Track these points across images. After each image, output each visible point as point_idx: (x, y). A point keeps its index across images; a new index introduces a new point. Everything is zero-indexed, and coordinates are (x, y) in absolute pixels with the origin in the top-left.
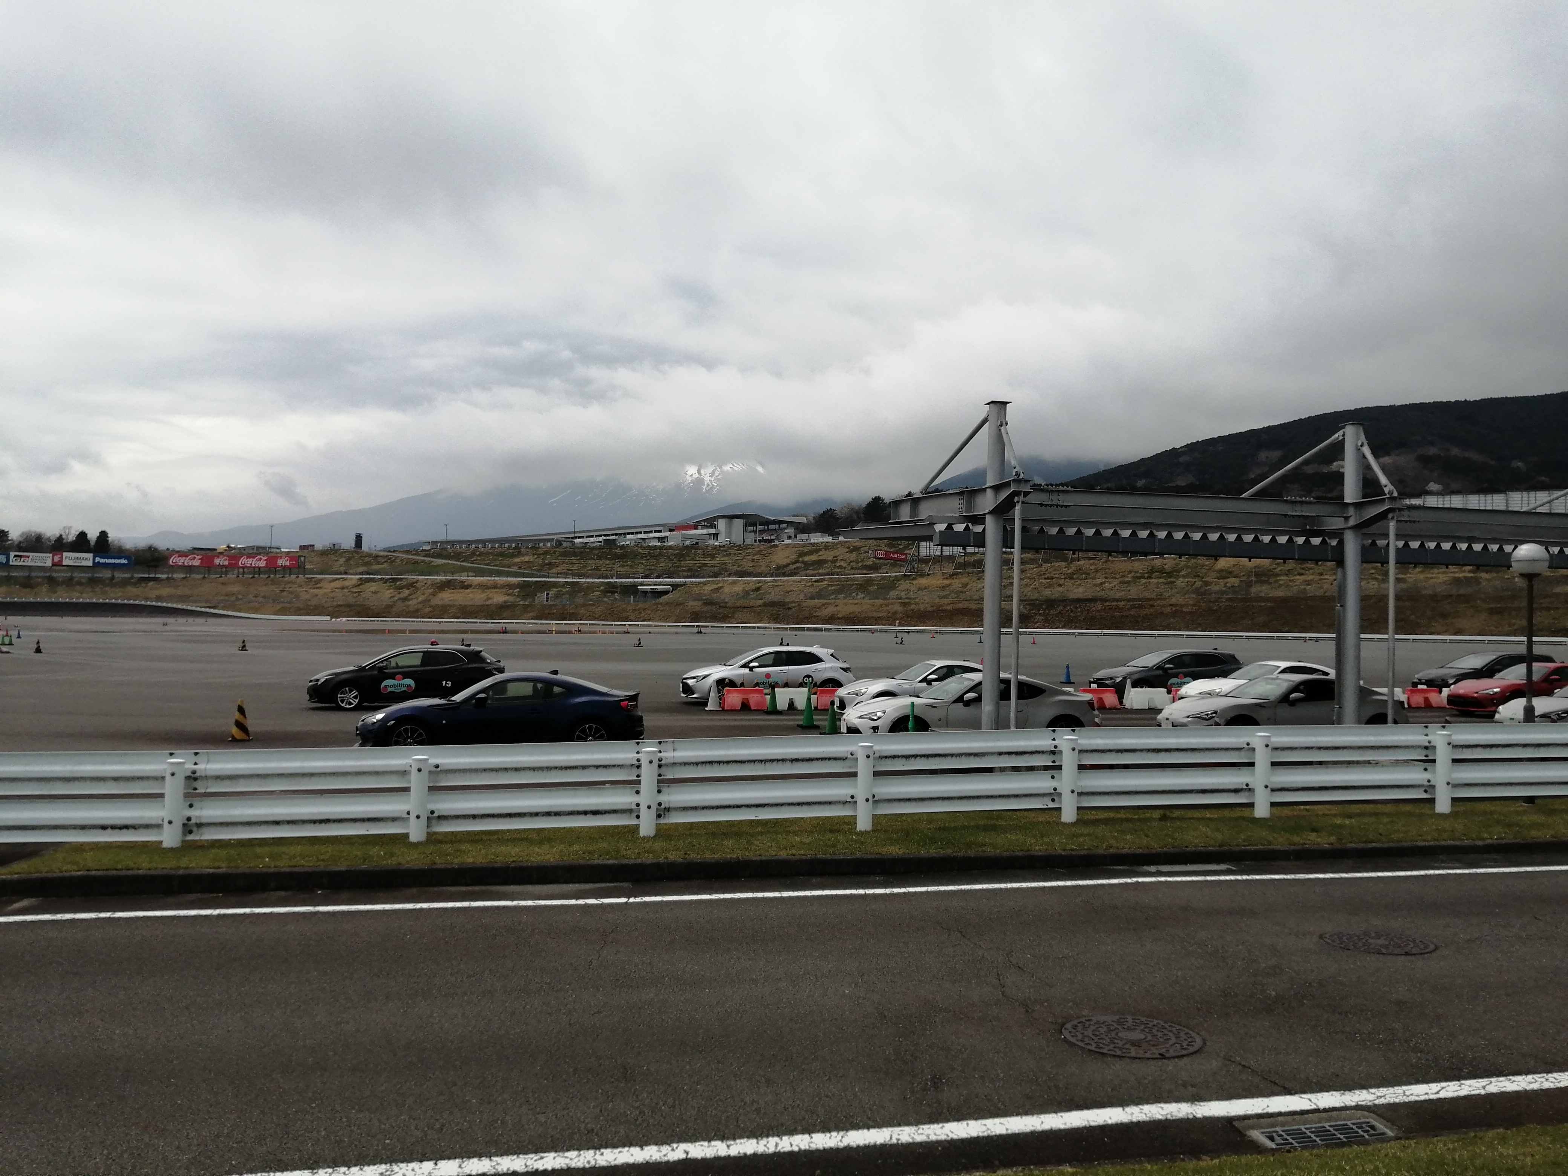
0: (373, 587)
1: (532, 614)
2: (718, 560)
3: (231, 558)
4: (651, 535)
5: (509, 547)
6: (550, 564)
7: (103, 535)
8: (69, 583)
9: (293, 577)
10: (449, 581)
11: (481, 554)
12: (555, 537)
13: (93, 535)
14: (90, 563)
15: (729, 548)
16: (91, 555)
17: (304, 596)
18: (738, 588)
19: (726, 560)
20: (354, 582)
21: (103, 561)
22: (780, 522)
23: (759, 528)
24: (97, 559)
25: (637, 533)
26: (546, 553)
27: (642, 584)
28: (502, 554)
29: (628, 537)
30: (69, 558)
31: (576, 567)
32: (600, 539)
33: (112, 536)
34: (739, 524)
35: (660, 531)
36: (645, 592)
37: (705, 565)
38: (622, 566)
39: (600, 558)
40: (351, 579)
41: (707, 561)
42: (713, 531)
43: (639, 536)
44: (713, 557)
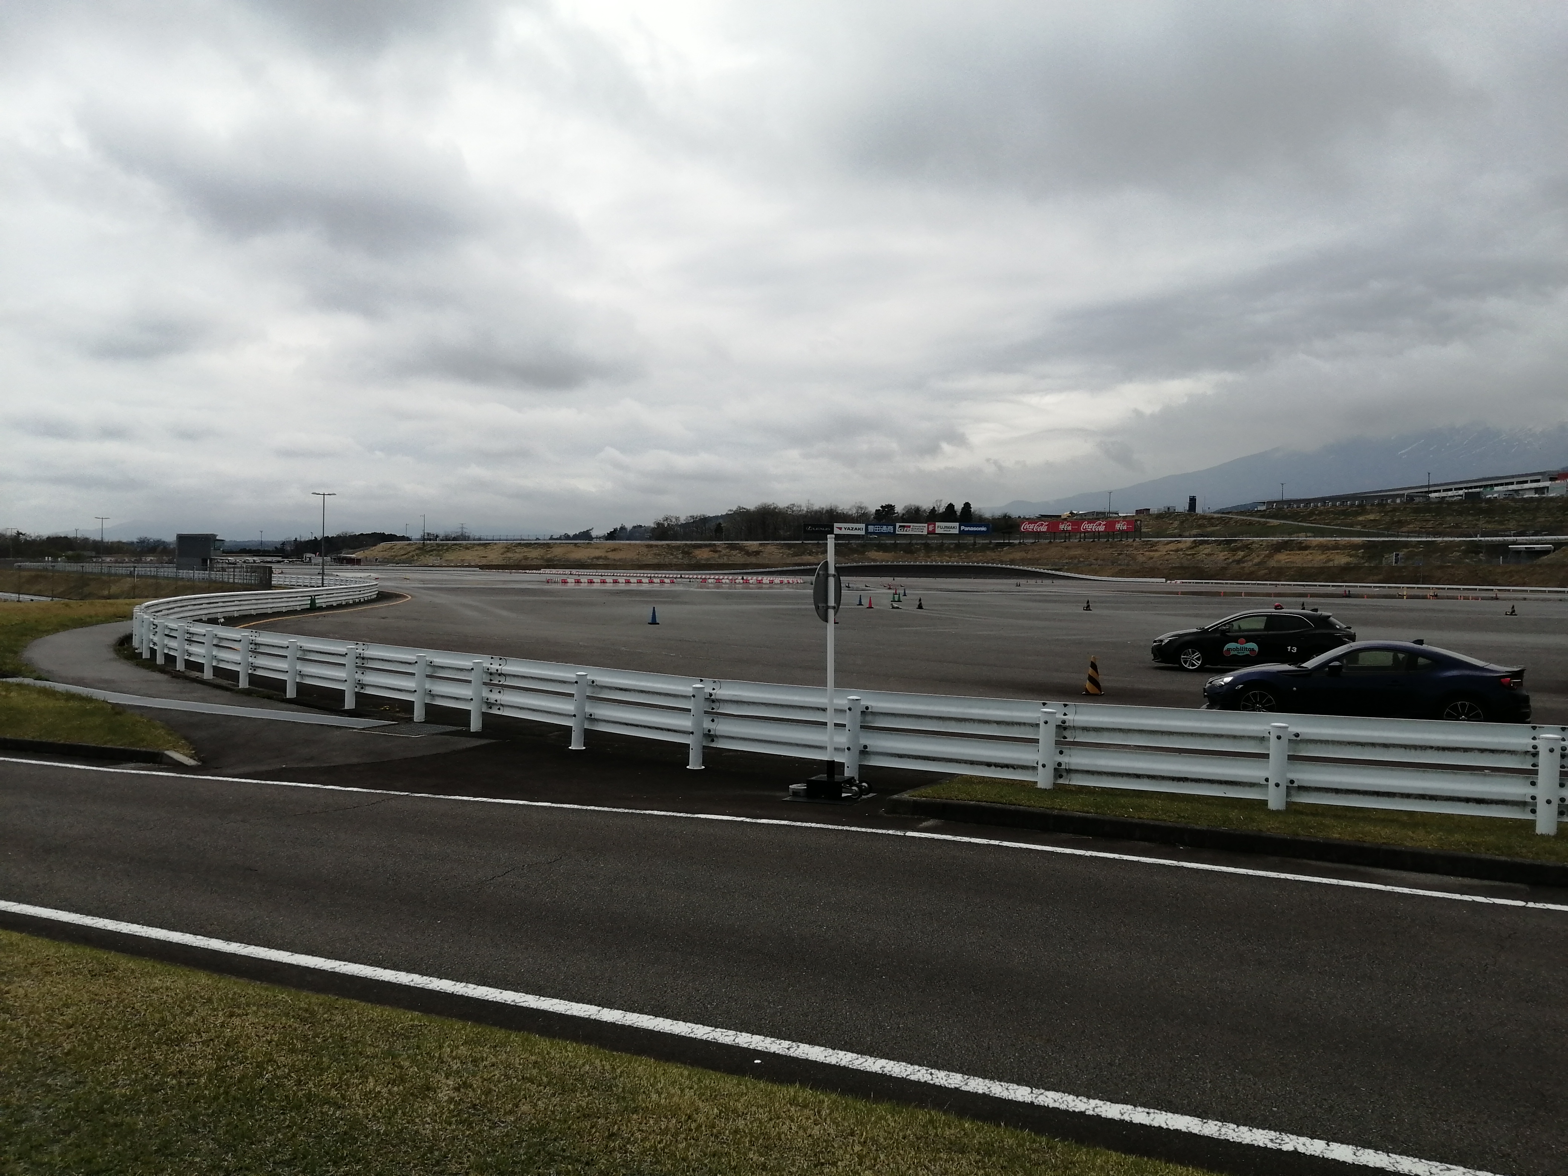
0: (1207, 549)
1: (1381, 577)
3: (1074, 523)
4: (1526, 486)
5: (1352, 505)
6: (1400, 522)
7: (967, 506)
8: (941, 548)
9: (1130, 540)
10: (1286, 542)
11: (1321, 513)
12: (1406, 492)
13: (959, 507)
14: (956, 531)
16: (957, 524)
17: (1141, 559)
20: (1188, 544)
21: (967, 529)
24: (962, 528)
25: (1507, 484)
26: (1394, 510)
27: (1514, 543)
28: (1344, 513)
29: (1496, 489)
30: (941, 527)
31: (1430, 524)
32: (1461, 492)
33: (974, 507)
35: (1538, 481)
36: (1518, 552)
38: (1488, 522)
39: (1460, 513)
40: (1186, 542)
43: (1511, 487)
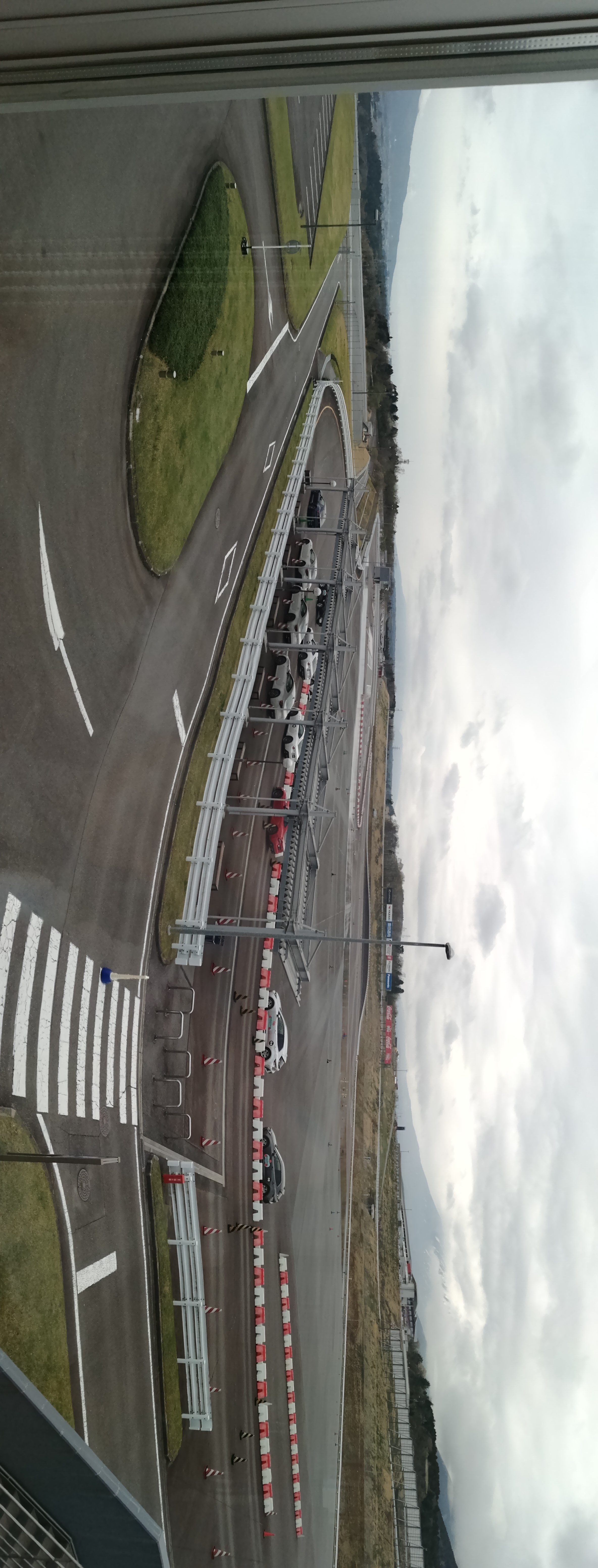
0: (375, 1093)
2: (391, 1273)
3: (390, 1033)
4: (405, 1253)
5: (396, 1171)
6: (387, 1193)
7: (402, 991)
8: (378, 962)
9: (380, 1062)
10: (377, 1126)
11: (393, 1164)
12: (402, 1200)
13: (402, 987)
14: (387, 972)
15: (398, 1281)
16: (391, 972)
17: (370, 1063)
18: (372, 1243)
19: (391, 1278)
20: (377, 1087)
21: (388, 977)
22: (414, 1327)
23: (410, 1306)
24: (389, 975)
25: (406, 1246)
26: (394, 1193)
27: (375, 1207)
28: (392, 1172)
29: (404, 1242)
30: (389, 963)
31: (386, 1204)
32: (401, 1219)
33: (401, 995)
34: (412, 1295)
35: (407, 1256)
36: (370, 1208)
37: (388, 1266)
38: (387, 1226)
39: (391, 1217)
40: (379, 1086)
41: (390, 1269)
42: (407, 1280)
43: (404, 1247)
44: (393, 1271)
